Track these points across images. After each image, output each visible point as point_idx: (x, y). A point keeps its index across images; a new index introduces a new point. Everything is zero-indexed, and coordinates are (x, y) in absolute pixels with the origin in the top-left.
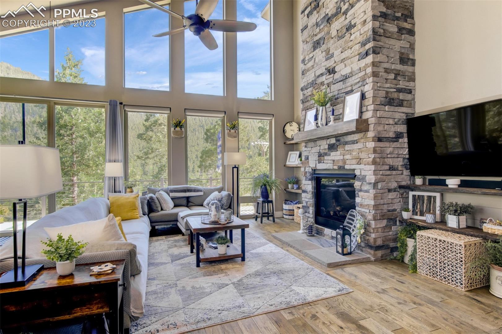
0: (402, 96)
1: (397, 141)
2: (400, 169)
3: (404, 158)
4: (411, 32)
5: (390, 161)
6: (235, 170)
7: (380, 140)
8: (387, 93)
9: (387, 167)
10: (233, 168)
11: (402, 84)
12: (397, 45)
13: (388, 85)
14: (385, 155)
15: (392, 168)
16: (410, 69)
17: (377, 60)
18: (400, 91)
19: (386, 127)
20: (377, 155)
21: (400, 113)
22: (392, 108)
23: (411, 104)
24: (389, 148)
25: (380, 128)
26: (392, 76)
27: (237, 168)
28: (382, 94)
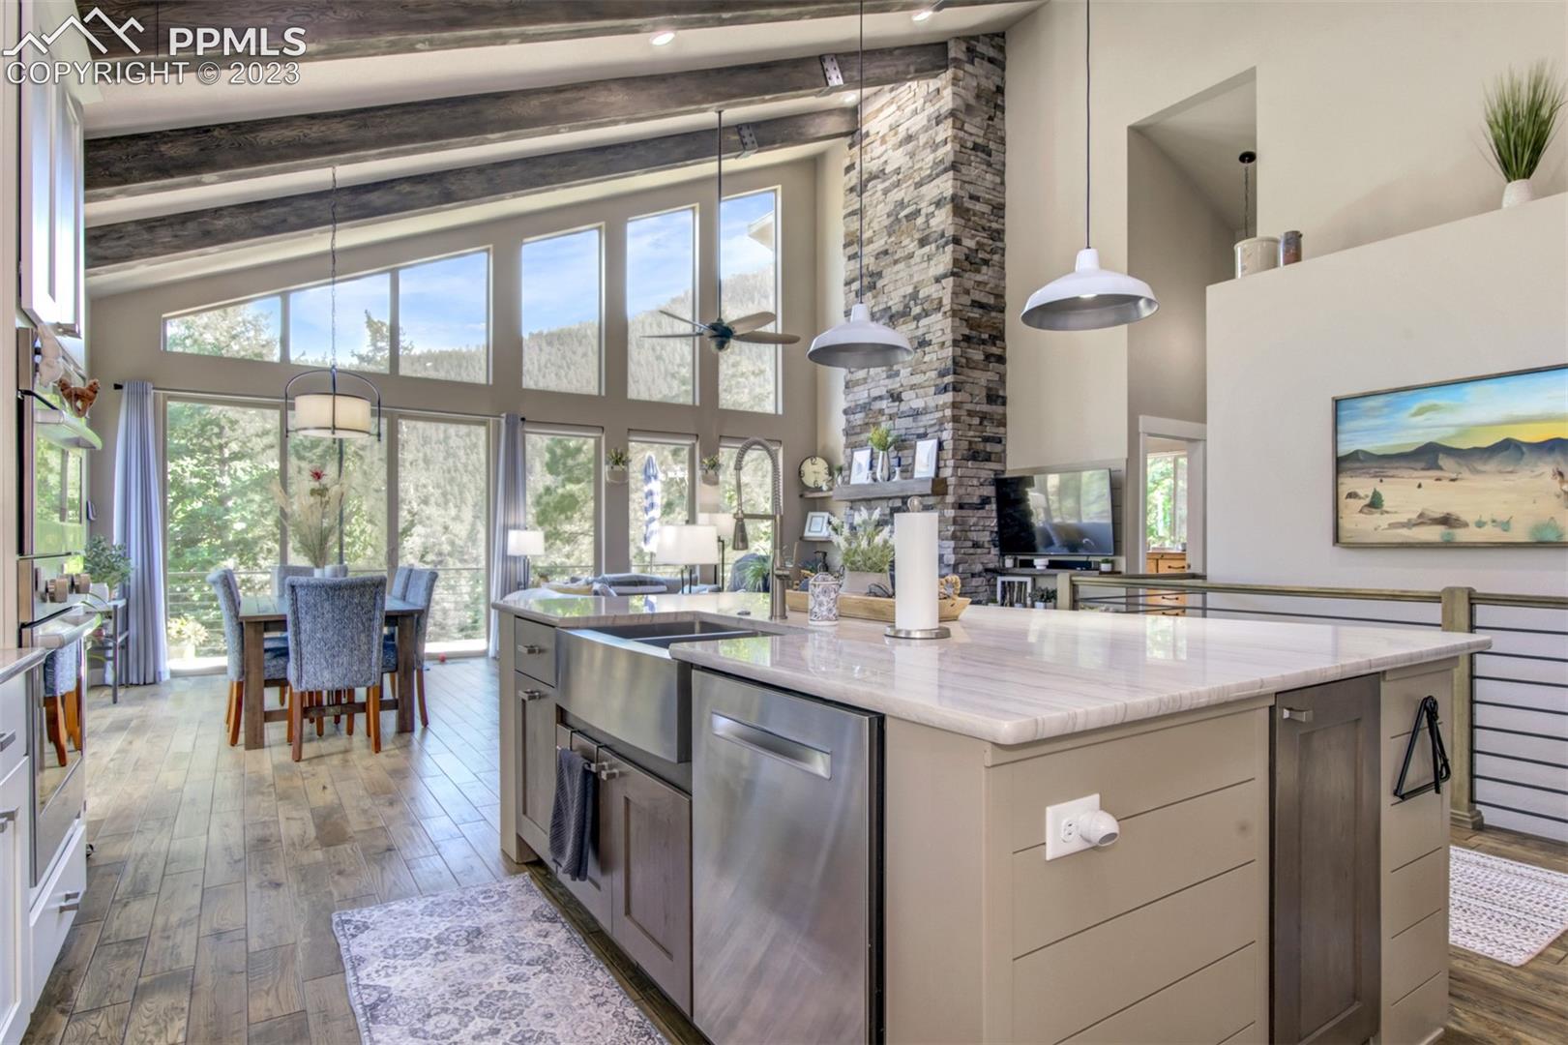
0: (989, 447)
1: (983, 508)
2: (986, 545)
3: (992, 532)
4: (1001, 359)
5: (974, 536)
7: (961, 506)
8: (970, 443)
9: (970, 544)
11: (990, 430)
12: (983, 378)
13: (971, 433)
14: (967, 528)
15: (976, 545)
16: (998, 409)
17: (958, 399)
18: (986, 440)
19: (969, 489)
20: (958, 527)
21: (987, 470)
22: (977, 464)
23: (1001, 458)
24: (973, 517)
25: (962, 491)
26: (976, 421)
28: (964, 445)
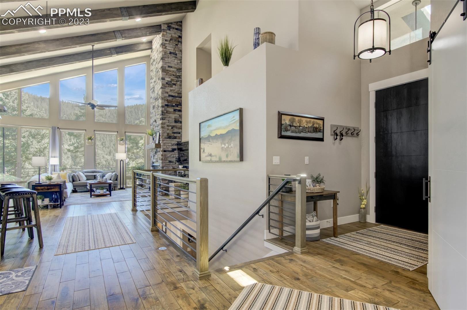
0: (175, 135)
1: (173, 152)
2: (174, 162)
3: (176, 158)
4: (180, 111)
5: (170, 159)
6: (122, 162)
7: (165, 151)
8: (168, 134)
9: (168, 161)
10: (121, 161)
11: (176, 130)
12: (173, 116)
13: (169, 131)
14: (167, 157)
15: (170, 162)
16: (179, 124)
17: (163, 122)
18: (174, 133)
19: (167, 146)
20: (163, 157)
21: (175, 141)
22: (170, 140)
23: (180, 138)
24: (169, 154)
25: (165, 147)
26: (170, 128)
27: (123, 161)
28: (166, 134)
